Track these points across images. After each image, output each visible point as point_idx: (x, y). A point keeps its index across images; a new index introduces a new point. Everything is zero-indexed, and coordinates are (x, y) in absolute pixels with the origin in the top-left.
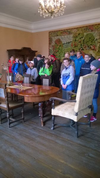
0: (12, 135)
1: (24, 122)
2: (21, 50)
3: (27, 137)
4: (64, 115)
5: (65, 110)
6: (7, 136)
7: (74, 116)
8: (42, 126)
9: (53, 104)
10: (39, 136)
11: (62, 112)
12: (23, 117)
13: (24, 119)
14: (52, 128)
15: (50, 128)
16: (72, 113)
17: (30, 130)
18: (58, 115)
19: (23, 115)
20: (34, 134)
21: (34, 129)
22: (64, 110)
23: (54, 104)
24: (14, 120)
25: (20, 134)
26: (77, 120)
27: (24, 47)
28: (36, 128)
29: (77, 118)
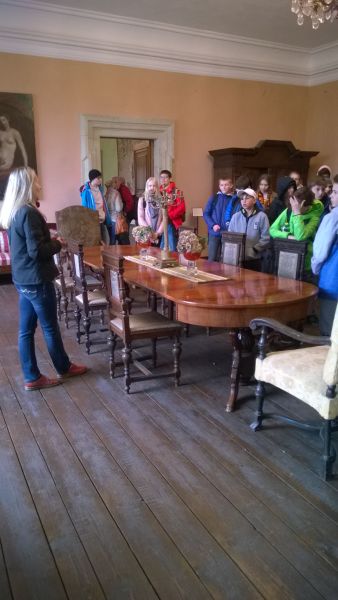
0: (124, 415)
1: (179, 385)
2: (256, 149)
3: (159, 431)
4: (291, 387)
5: (299, 368)
6: (109, 415)
7: (320, 396)
8: (228, 410)
9: (261, 341)
10: (196, 441)
11: (287, 375)
12: (175, 370)
13: (178, 375)
14: (254, 425)
15: (248, 422)
16: (316, 384)
17: (179, 415)
18: (272, 382)
19: (178, 364)
20: (185, 430)
21: (196, 414)
22: (293, 368)
23: (266, 341)
24: (147, 372)
25: (147, 420)
26: (330, 413)
27: (267, 141)
28: (204, 412)
29: (332, 405)
